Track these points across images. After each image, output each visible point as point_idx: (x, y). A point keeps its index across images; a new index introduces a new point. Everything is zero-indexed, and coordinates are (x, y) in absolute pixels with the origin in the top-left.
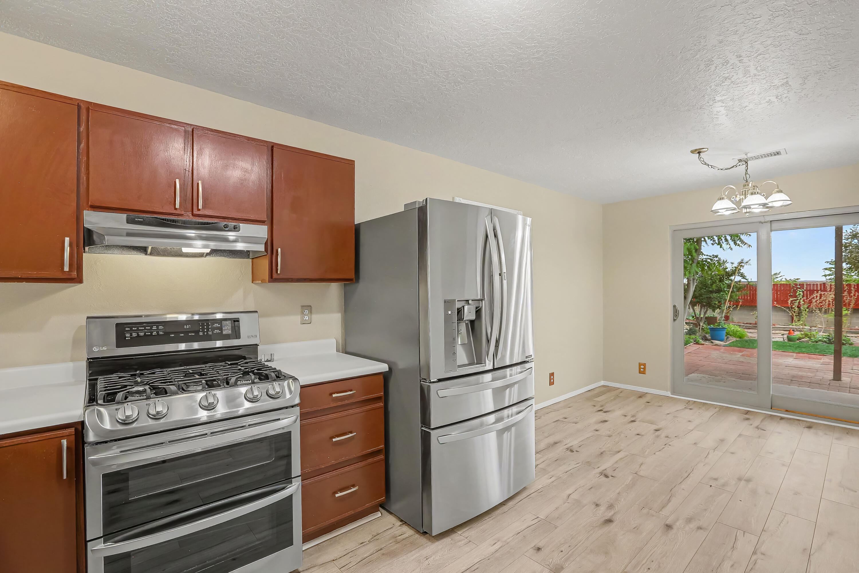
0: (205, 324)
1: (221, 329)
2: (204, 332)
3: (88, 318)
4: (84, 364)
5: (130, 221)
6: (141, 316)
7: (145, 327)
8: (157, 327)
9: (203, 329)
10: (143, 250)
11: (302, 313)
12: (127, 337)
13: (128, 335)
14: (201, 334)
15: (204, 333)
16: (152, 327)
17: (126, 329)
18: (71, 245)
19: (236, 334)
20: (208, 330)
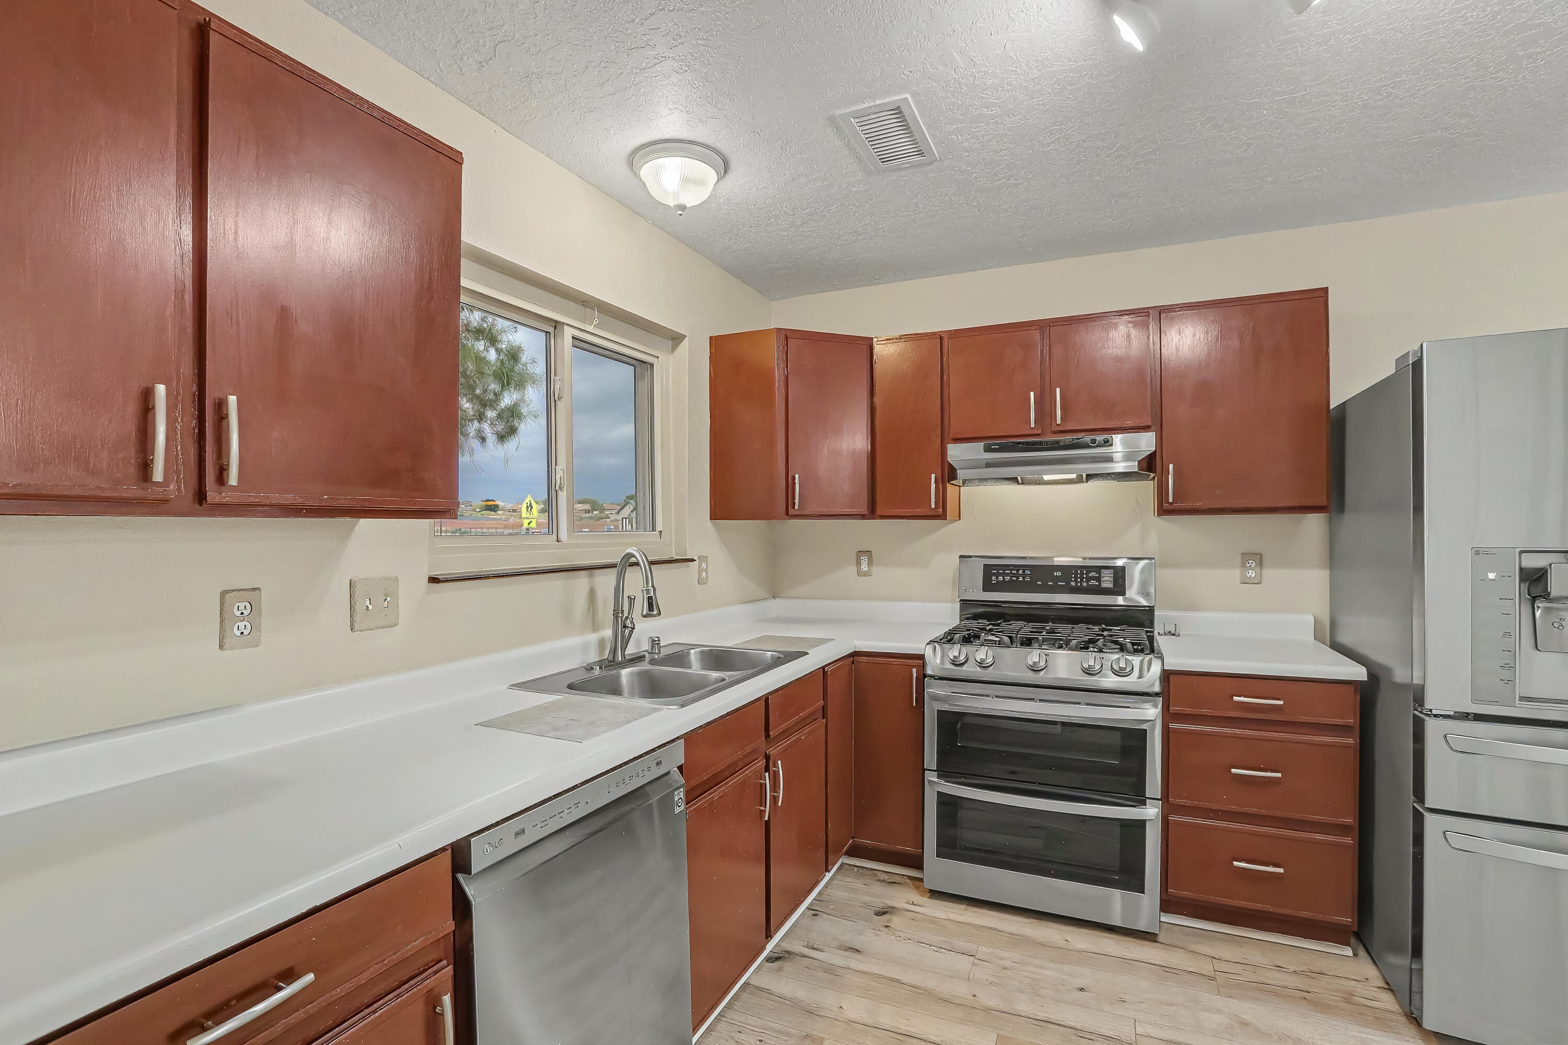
0: (1079, 572)
1: (1098, 579)
2: (1076, 581)
3: (961, 557)
4: (958, 605)
5: (988, 449)
6: (1025, 558)
7: (1011, 570)
8: (1024, 571)
9: (1076, 578)
10: (1014, 480)
11: (1243, 565)
12: (993, 580)
13: (994, 578)
14: (1073, 584)
15: (1076, 584)
16: (1018, 571)
17: (993, 571)
18: (936, 482)
19: (1119, 588)
20: (1082, 580)
